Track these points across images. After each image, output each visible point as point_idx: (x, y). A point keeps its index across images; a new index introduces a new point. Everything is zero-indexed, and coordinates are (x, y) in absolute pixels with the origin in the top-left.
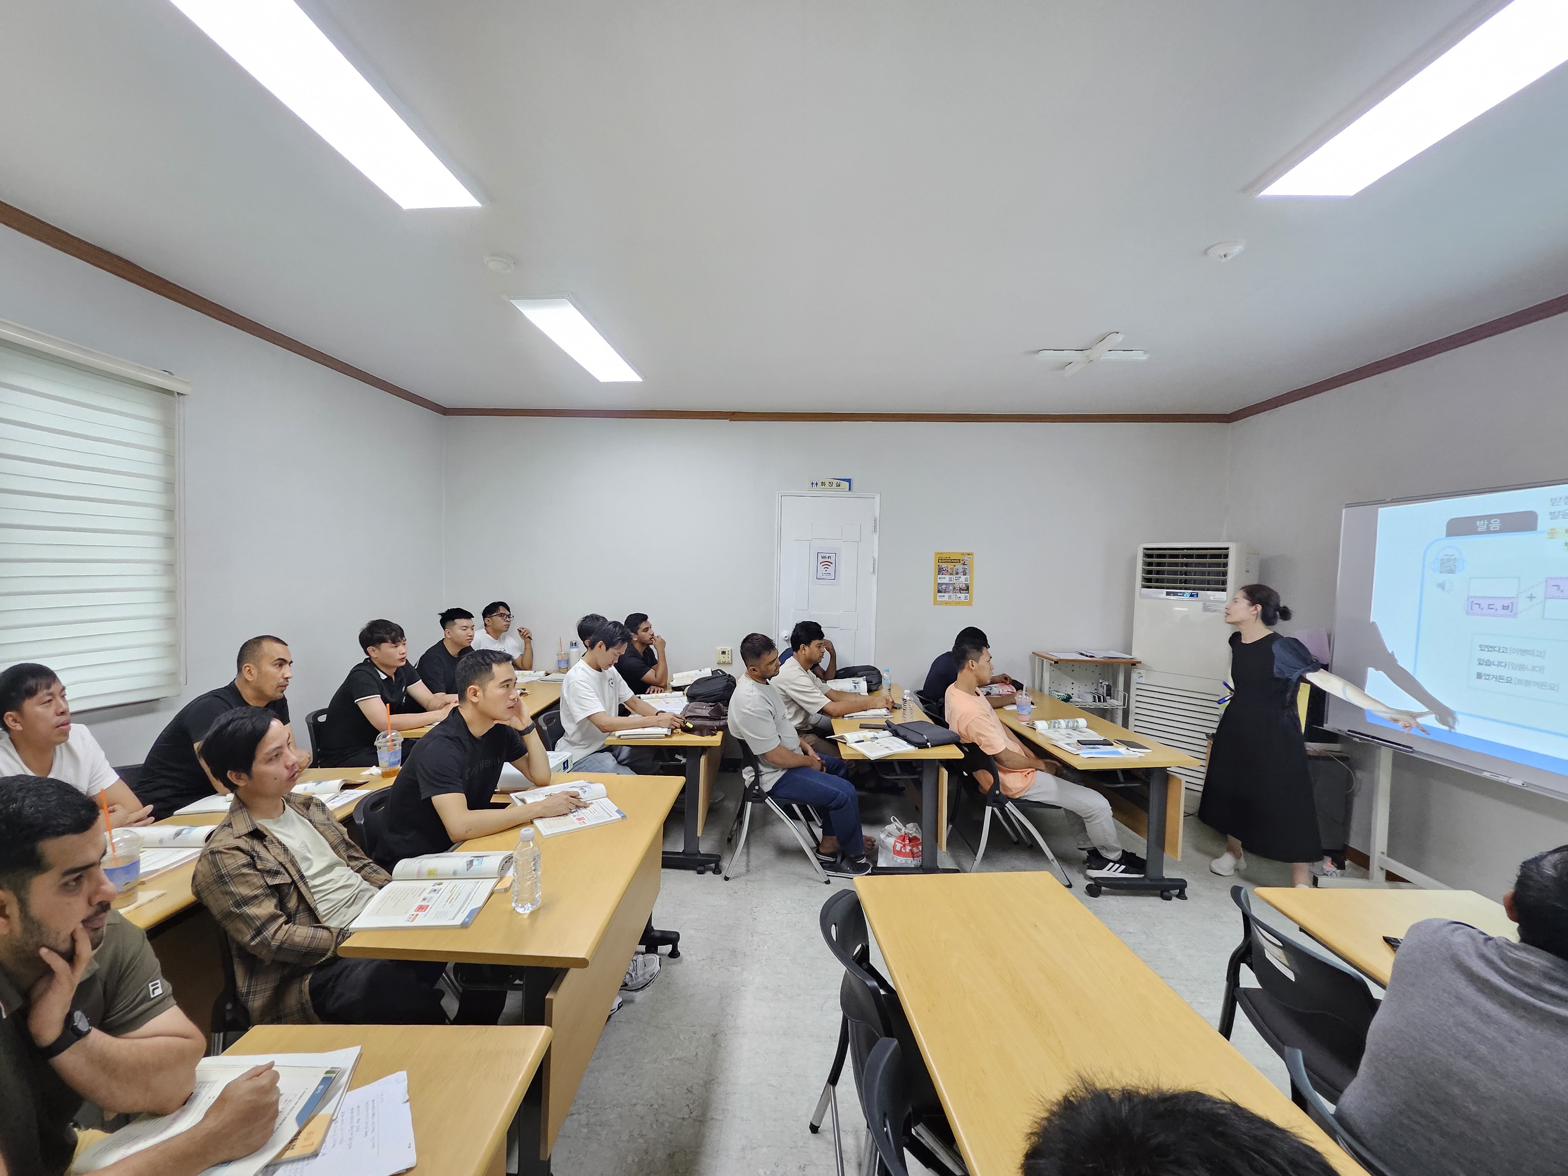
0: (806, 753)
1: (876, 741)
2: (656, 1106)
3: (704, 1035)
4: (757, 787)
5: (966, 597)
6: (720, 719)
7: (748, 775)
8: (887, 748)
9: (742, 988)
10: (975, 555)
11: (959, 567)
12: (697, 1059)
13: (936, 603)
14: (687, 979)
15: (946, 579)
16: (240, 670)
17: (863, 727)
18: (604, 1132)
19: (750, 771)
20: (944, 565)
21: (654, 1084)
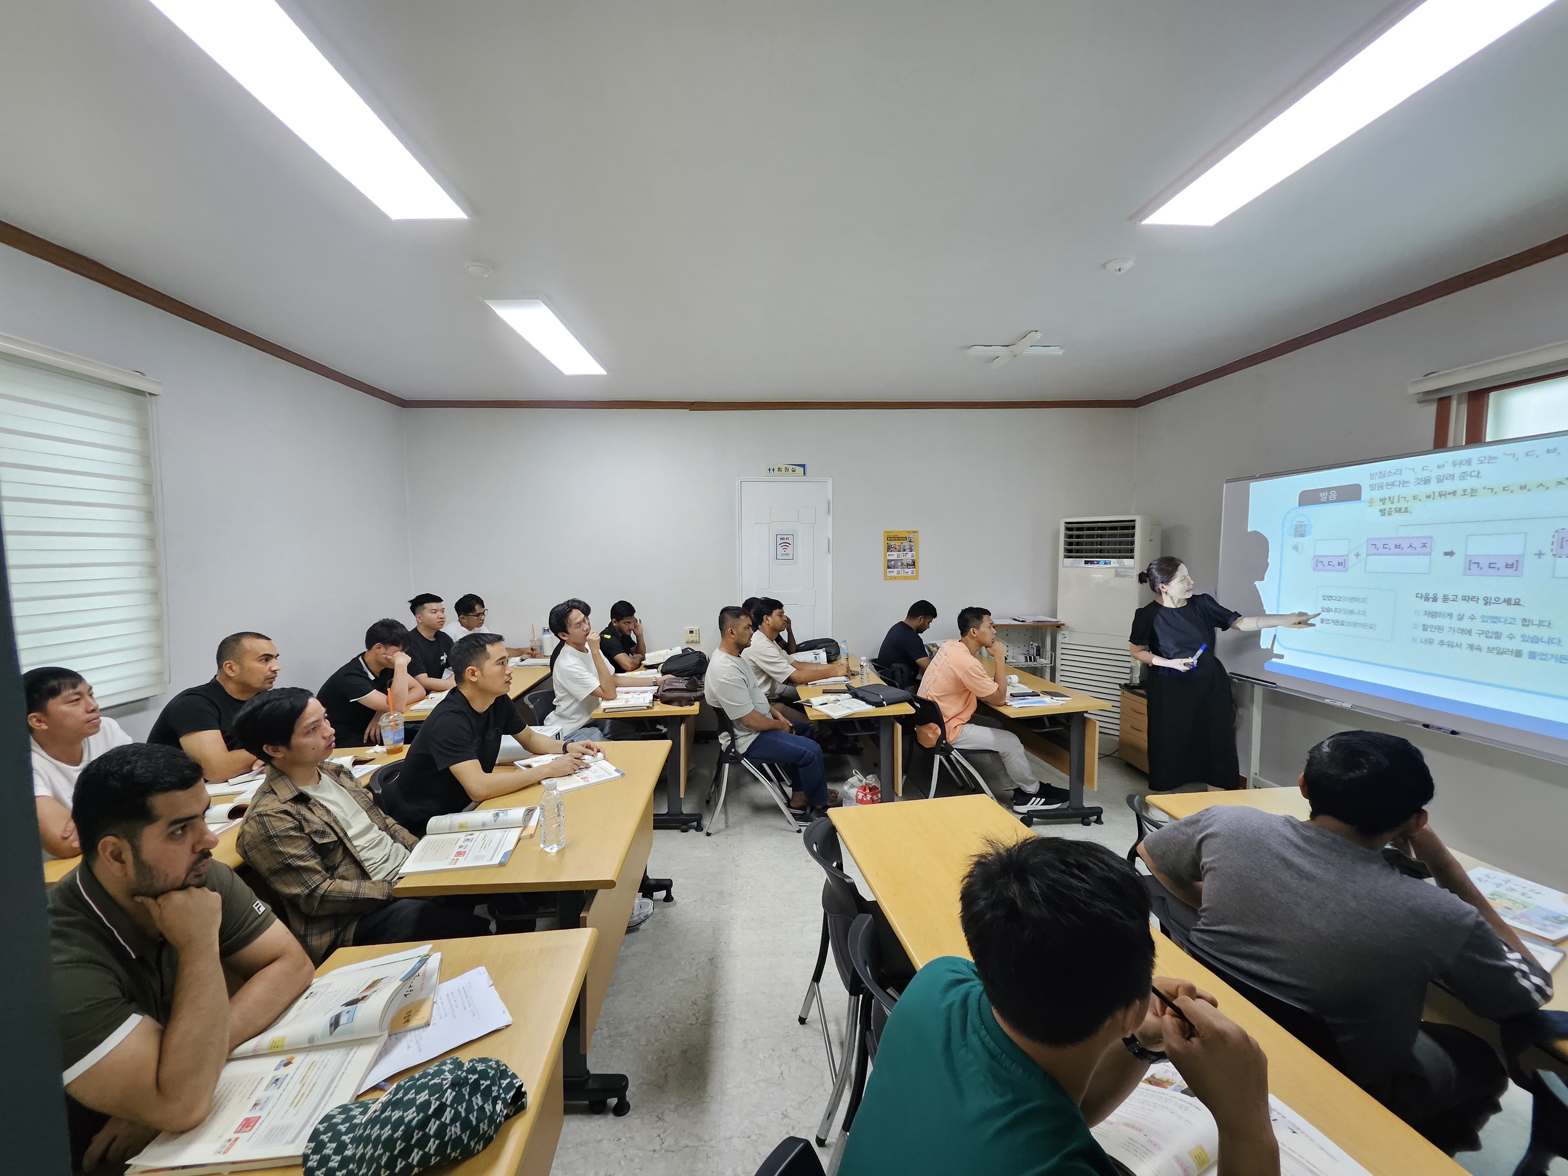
0: (775, 718)
1: (839, 703)
2: (667, 1017)
3: (702, 959)
4: (733, 750)
5: (913, 571)
6: (697, 691)
7: (724, 740)
8: (848, 708)
9: (731, 921)
10: (919, 533)
11: (906, 544)
12: (698, 978)
13: (886, 578)
14: (682, 918)
15: (894, 555)
16: (220, 666)
17: (825, 692)
18: (625, 1041)
19: (726, 736)
20: (892, 543)
21: (663, 1001)
